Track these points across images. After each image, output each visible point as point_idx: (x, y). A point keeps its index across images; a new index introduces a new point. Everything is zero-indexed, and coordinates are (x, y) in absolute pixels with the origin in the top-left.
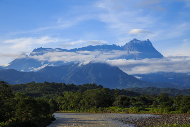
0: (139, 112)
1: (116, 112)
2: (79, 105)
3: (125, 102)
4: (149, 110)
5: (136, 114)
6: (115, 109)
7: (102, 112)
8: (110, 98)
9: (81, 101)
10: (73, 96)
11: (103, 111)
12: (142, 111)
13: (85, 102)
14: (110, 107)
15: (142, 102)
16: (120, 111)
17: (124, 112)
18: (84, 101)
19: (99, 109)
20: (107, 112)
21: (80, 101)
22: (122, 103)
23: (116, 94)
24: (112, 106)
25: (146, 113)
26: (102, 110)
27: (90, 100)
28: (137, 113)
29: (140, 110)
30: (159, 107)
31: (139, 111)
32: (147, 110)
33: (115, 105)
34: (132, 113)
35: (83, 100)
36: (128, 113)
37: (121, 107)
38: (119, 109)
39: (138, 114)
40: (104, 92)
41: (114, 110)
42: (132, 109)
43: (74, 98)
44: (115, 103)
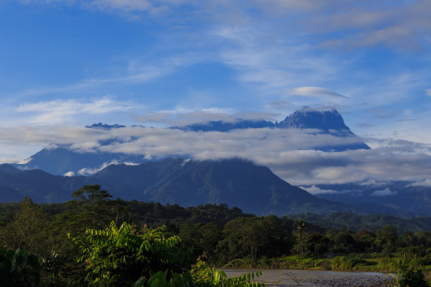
0: (355, 268)
1: (301, 267)
2: (215, 251)
3: (318, 246)
4: (375, 264)
5: (347, 271)
6: (297, 260)
7: (268, 267)
8: (282, 238)
9: (221, 243)
10: (200, 231)
11: (270, 265)
12: (360, 266)
13: (229, 244)
14: (284, 256)
15: (345, 246)
16: (309, 266)
17: (319, 267)
18: (227, 243)
19: (262, 261)
20: (278, 267)
21: (216, 243)
22: (311, 249)
23: (299, 228)
24: (289, 254)
25: (369, 270)
26: (268, 263)
27: (240, 242)
28: (350, 269)
29: (355, 263)
30: (396, 256)
31: (353, 266)
32: (371, 264)
33: (296, 253)
34: (338, 268)
35: (225, 241)
36: (329, 269)
37: (309, 256)
38: (307, 260)
39: (352, 271)
40: (271, 223)
41: (294, 263)
42: (338, 262)
43: (201, 237)
44: (296, 247)
